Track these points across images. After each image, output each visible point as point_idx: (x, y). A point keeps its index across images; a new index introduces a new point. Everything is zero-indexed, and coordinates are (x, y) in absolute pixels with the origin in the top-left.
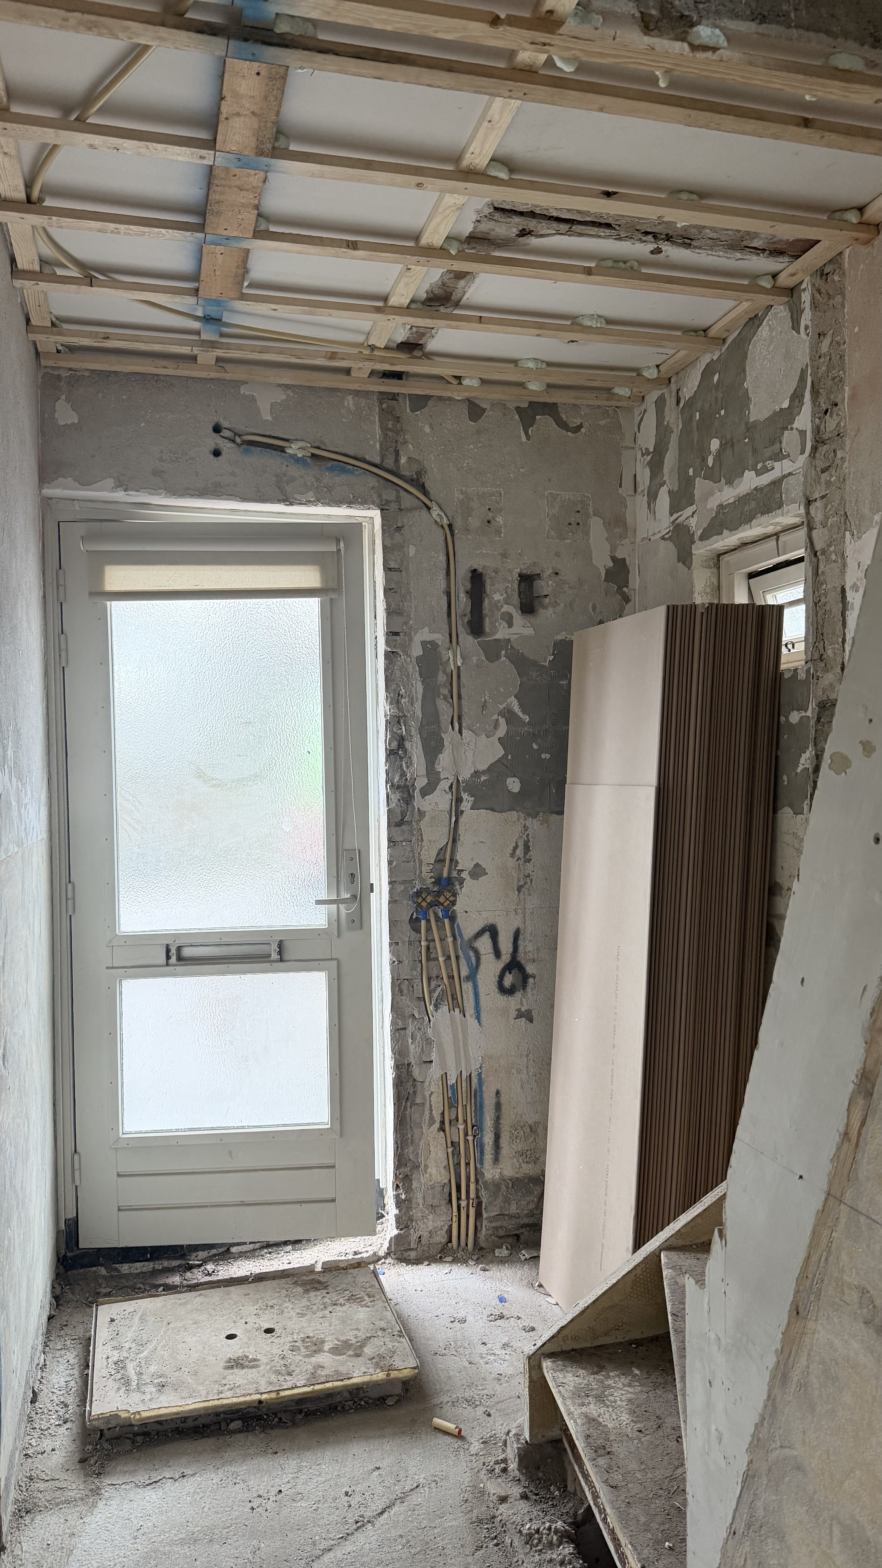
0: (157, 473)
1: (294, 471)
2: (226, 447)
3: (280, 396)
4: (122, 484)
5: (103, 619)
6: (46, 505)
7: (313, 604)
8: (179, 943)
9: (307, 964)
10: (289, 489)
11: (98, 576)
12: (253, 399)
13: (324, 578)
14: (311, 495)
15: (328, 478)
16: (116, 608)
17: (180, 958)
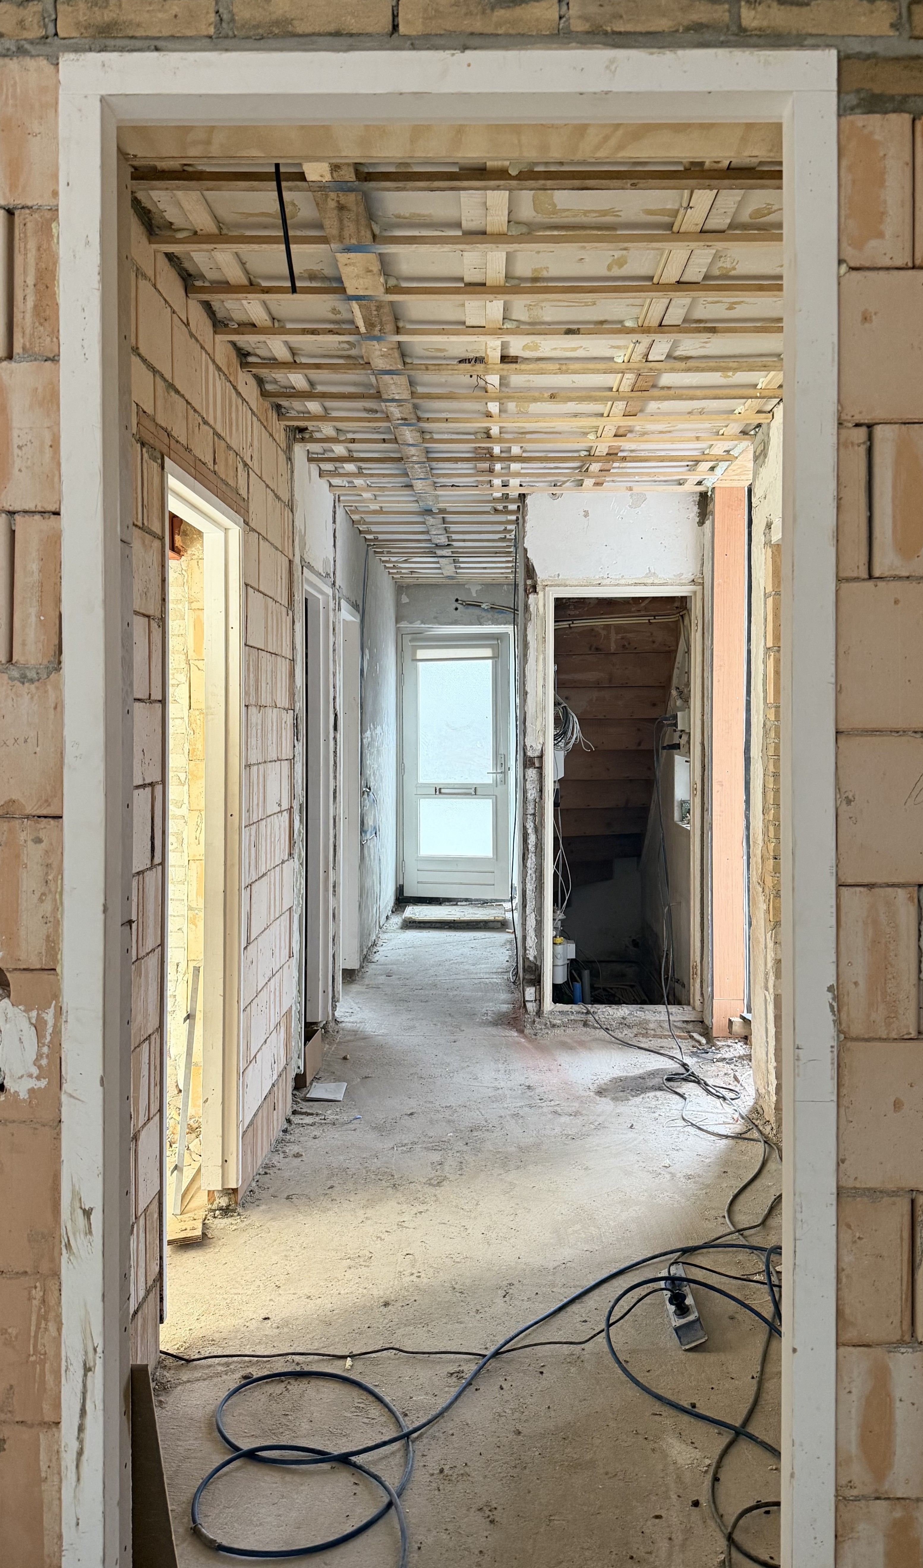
0: (435, 618)
1: (484, 614)
2: (459, 606)
3: (480, 587)
4: (423, 623)
5: (416, 668)
6: (398, 630)
7: (490, 661)
8: (441, 786)
9: (485, 796)
10: (482, 620)
11: (415, 654)
12: (469, 589)
13: (493, 653)
14: (490, 622)
15: (496, 616)
16: (420, 664)
17: (440, 792)
